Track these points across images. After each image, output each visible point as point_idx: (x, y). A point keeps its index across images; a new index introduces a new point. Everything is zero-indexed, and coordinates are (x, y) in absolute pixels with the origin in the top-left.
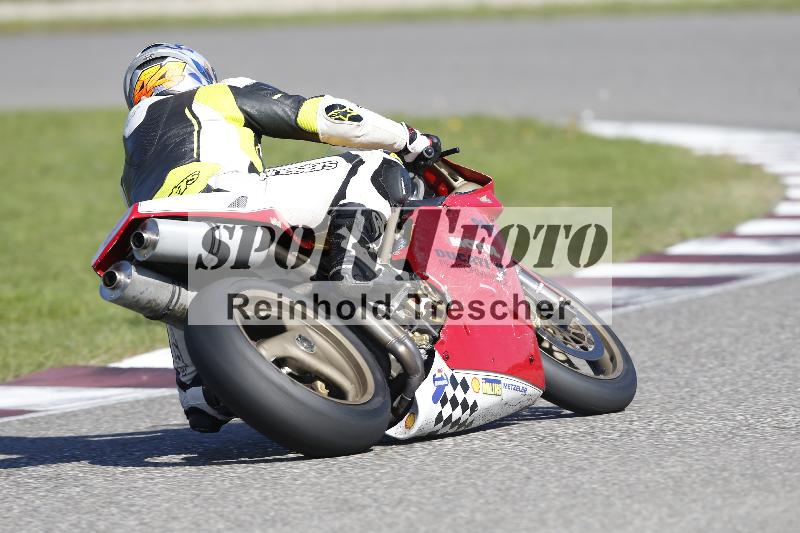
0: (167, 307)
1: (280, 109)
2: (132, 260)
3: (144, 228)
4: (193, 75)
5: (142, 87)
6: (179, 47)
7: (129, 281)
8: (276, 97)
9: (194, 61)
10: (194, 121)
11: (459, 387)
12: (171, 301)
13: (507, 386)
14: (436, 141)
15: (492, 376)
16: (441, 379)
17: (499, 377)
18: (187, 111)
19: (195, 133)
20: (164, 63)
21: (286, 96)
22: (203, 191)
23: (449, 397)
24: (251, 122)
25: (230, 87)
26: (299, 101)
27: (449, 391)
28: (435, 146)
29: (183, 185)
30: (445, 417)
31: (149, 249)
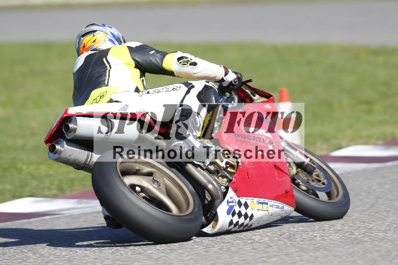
0: (85, 163)
1: (154, 58)
2: (64, 138)
3: (70, 122)
4: (111, 40)
5: (84, 46)
6: (104, 25)
7: (63, 149)
8: (152, 52)
9: (111, 33)
10: (107, 65)
11: (243, 206)
12: (87, 160)
13: (272, 206)
14: (239, 76)
15: (262, 200)
16: (232, 202)
17: (266, 201)
18: (104, 60)
19: (108, 71)
20: (95, 34)
21: (157, 52)
22: (108, 102)
23: (237, 212)
24: (138, 66)
25: (128, 47)
26: (164, 54)
27: (237, 209)
28: (239, 79)
29: (98, 99)
30: (234, 222)
31: (73, 132)
